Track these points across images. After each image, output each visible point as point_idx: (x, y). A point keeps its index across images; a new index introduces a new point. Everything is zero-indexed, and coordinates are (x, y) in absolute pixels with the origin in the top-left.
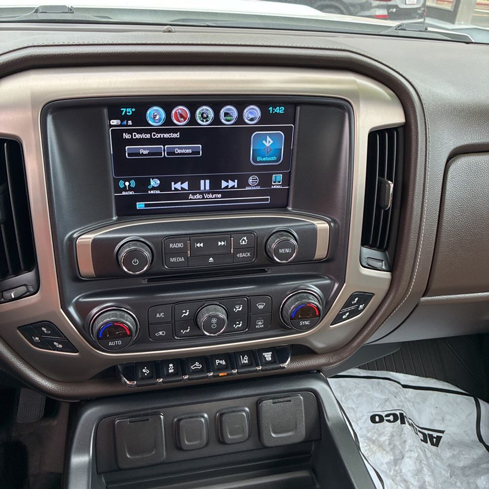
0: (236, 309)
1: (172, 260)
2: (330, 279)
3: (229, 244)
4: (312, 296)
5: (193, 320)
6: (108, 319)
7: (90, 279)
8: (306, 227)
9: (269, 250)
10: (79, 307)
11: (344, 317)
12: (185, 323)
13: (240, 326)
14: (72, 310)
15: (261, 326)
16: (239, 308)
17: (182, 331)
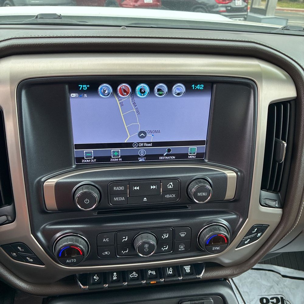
0: (164, 237)
1: (116, 199)
2: (236, 214)
3: (159, 188)
4: (222, 228)
5: (131, 244)
6: (66, 243)
7: (53, 212)
8: (219, 175)
9: (190, 193)
10: (44, 233)
11: (246, 242)
12: (125, 246)
13: (167, 249)
14: (39, 235)
15: (182, 249)
16: (166, 236)
17: (122, 252)
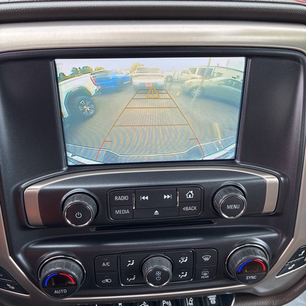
0: (181, 261)
1: (118, 212)
2: (276, 232)
3: (174, 198)
4: (259, 250)
5: (139, 270)
6: (54, 269)
7: (37, 228)
8: (255, 181)
9: (216, 205)
10: (28, 254)
11: (290, 268)
12: (131, 271)
13: (185, 276)
14: (20, 257)
15: (206, 277)
16: (185, 260)
17: (128, 279)
